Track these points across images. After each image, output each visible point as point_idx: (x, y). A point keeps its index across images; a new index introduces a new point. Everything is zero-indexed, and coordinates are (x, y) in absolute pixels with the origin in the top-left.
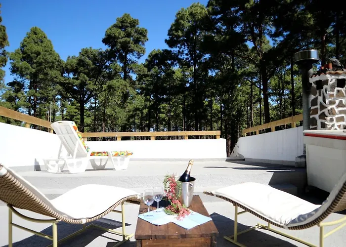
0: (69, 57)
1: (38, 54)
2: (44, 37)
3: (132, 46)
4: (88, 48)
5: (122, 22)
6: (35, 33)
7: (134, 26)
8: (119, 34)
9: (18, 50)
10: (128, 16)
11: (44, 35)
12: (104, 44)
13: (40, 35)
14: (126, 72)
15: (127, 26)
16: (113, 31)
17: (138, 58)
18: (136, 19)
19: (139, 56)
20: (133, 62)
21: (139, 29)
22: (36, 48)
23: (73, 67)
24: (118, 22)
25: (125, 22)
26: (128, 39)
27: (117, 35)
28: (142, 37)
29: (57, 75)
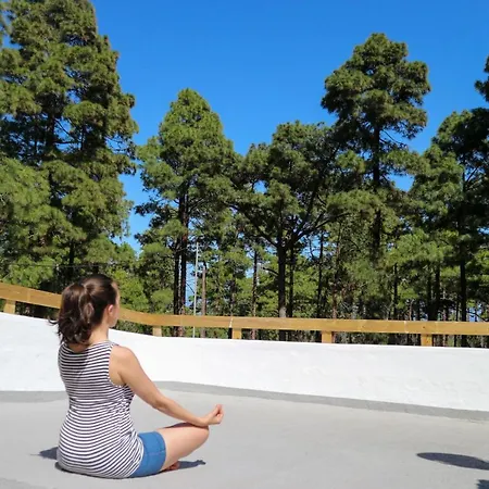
0: (253, 146)
1: (188, 143)
2: (205, 109)
3: (390, 108)
4: (292, 123)
5: (367, 54)
6: (187, 103)
7: (395, 61)
8: (357, 82)
9: (153, 140)
10: (379, 39)
11: (203, 104)
12: (326, 110)
13: (196, 104)
14: (377, 173)
15: (378, 63)
16: (341, 76)
17: (409, 137)
18: (400, 42)
19: (412, 132)
20: (394, 147)
21: (406, 65)
22: (186, 132)
23: (257, 168)
24: (358, 56)
25: (372, 54)
26: (379, 93)
27: (351, 84)
28: (413, 84)
29: (224, 187)
